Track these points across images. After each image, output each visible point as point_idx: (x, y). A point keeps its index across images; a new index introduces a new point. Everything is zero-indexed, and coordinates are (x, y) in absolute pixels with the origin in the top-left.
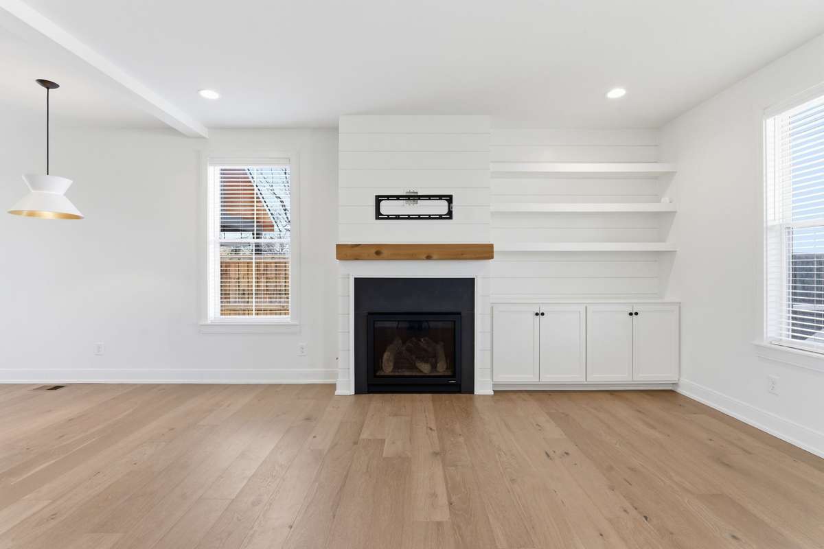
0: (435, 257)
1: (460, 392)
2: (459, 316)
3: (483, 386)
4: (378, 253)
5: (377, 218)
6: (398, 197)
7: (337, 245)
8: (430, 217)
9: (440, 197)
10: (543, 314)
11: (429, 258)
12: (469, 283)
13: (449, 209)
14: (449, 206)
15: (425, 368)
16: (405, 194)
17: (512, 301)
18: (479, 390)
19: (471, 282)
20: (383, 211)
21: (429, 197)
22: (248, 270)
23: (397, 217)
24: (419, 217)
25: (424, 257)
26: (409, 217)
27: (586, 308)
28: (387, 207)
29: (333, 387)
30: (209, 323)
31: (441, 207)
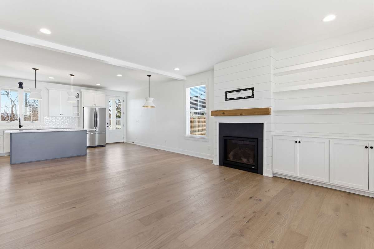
0: (243, 114)
1: (257, 173)
2: (257, 140)
3: (267, 172)
4: (223, 113)
5: (226, 100)
6: (233, 91)
7: (211, 111)
8: (245, 98)
9: (249, 89)
10: (300, 142)
11: (241, 115)
12: (261, 126)
13: (253, 93)
14: (253, 92)
15: (245, 160)
16: (236, 90)
17: (285, 135)
18: (265, 174)
19: (262, 125)
20: (228, 97)
21: (245, 90)
22: (205, 120)
23: (233, 99)
24: (241, 98)
25: (239, 114)
26: (237, 99)
27: (329, 141)
28: (230, 96)
29: (212, 161)
30: (186, 136)
31: (249, 93)
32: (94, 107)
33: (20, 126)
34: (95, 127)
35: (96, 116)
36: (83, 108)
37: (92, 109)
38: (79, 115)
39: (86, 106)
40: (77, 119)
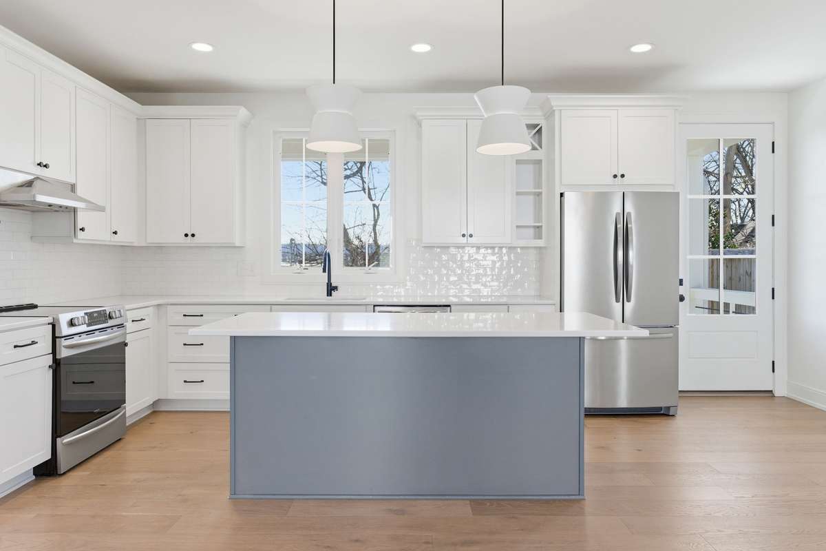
32: (617, 188)
33: (331, 289)
34: (617, 301)
35: (623, 238)
36: (562, 195)
37: (600, 200)
38: (540, 237)
39: (573, 187)
40: (532, 256)
